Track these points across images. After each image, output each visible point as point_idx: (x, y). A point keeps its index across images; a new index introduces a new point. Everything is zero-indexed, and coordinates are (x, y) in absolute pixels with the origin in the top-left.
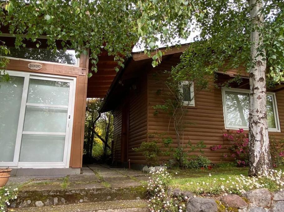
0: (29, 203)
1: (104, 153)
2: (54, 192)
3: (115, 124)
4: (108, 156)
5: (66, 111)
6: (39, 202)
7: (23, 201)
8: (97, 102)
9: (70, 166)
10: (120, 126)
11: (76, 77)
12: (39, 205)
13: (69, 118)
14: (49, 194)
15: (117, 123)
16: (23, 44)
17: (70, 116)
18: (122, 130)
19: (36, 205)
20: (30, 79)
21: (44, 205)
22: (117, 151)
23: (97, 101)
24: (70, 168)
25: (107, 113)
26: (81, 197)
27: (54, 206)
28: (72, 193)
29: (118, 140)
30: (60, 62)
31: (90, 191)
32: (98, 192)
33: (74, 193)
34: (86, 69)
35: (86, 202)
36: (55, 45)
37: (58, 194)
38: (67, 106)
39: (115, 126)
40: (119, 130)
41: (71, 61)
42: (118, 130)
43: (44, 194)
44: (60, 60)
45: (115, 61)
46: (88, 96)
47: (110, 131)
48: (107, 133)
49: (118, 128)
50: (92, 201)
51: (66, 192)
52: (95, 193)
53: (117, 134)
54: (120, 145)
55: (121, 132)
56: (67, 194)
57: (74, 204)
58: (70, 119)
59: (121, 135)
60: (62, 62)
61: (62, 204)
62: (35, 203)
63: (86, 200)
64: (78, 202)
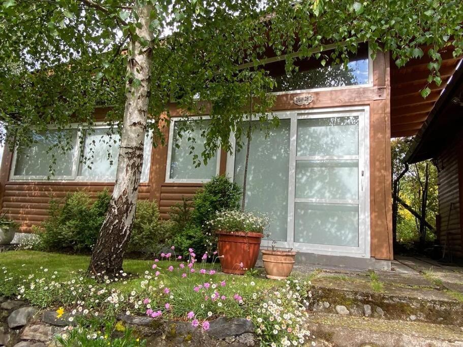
0: (328, 306)
1: (421, 238)
2: (362, 294)
3: (441, 183)
4: (430, 243)
5: (356, 165)
6: (341, 308)
7: (318, 301)
8: (399, 145)
9: (371, 255)
10: (453, 187)
11: (369, 105)
12: (342, 313)
13: (363, 175)
14: (355, 298)
15: (446, 182)
16: (295, 68)
17: (363, 172)
18: (460, 194)
19: (337, 311)
20: (298, 120)
21: (351, 314)
22: (450, 234)
23: (399, 142)
24: (372, 258)
25: (421, 163)
26: (412, 310)
27: (367, 319)
28: (393, 301)
29: (451, 213)
30: (334, 86)
31: (429, 304)
32: (445, 307)
33: (398, 302)
34: (385, 88)
35: (422, 321)
36: (347, 56)
37: (370, 299)
38: (357, 156)
39: (441, 187)
40: (453, 194)
41: (352, 81)
42: (451, 195)
43: (348, 297)
44: (333, 83)
45: (455, 58)
46: (393, 135)
47: (430, 197)
48: (424, 200)
49: (450, 191)
50: (434, 322)
51: (384, 298)
52: (437, 307)
53: (450, 203)
54: (458, 224)
55: (458, 199)
56: (385, 301)
57: (401, 321)
58: (363, 177)
59: (458, 205)
60: (336, 85)
61: (380, 317)
62: (335, 308)
63: (422, 318)
64: (407, 318)
